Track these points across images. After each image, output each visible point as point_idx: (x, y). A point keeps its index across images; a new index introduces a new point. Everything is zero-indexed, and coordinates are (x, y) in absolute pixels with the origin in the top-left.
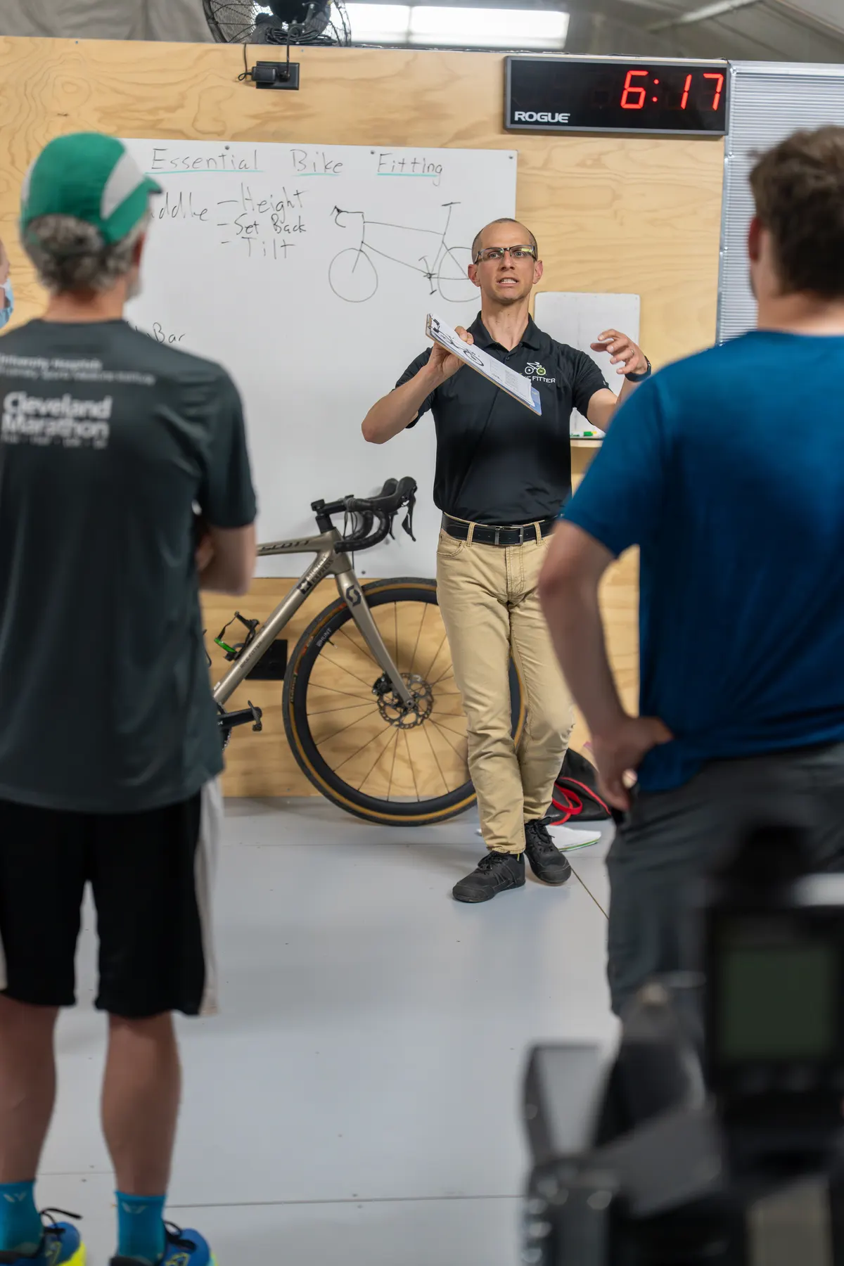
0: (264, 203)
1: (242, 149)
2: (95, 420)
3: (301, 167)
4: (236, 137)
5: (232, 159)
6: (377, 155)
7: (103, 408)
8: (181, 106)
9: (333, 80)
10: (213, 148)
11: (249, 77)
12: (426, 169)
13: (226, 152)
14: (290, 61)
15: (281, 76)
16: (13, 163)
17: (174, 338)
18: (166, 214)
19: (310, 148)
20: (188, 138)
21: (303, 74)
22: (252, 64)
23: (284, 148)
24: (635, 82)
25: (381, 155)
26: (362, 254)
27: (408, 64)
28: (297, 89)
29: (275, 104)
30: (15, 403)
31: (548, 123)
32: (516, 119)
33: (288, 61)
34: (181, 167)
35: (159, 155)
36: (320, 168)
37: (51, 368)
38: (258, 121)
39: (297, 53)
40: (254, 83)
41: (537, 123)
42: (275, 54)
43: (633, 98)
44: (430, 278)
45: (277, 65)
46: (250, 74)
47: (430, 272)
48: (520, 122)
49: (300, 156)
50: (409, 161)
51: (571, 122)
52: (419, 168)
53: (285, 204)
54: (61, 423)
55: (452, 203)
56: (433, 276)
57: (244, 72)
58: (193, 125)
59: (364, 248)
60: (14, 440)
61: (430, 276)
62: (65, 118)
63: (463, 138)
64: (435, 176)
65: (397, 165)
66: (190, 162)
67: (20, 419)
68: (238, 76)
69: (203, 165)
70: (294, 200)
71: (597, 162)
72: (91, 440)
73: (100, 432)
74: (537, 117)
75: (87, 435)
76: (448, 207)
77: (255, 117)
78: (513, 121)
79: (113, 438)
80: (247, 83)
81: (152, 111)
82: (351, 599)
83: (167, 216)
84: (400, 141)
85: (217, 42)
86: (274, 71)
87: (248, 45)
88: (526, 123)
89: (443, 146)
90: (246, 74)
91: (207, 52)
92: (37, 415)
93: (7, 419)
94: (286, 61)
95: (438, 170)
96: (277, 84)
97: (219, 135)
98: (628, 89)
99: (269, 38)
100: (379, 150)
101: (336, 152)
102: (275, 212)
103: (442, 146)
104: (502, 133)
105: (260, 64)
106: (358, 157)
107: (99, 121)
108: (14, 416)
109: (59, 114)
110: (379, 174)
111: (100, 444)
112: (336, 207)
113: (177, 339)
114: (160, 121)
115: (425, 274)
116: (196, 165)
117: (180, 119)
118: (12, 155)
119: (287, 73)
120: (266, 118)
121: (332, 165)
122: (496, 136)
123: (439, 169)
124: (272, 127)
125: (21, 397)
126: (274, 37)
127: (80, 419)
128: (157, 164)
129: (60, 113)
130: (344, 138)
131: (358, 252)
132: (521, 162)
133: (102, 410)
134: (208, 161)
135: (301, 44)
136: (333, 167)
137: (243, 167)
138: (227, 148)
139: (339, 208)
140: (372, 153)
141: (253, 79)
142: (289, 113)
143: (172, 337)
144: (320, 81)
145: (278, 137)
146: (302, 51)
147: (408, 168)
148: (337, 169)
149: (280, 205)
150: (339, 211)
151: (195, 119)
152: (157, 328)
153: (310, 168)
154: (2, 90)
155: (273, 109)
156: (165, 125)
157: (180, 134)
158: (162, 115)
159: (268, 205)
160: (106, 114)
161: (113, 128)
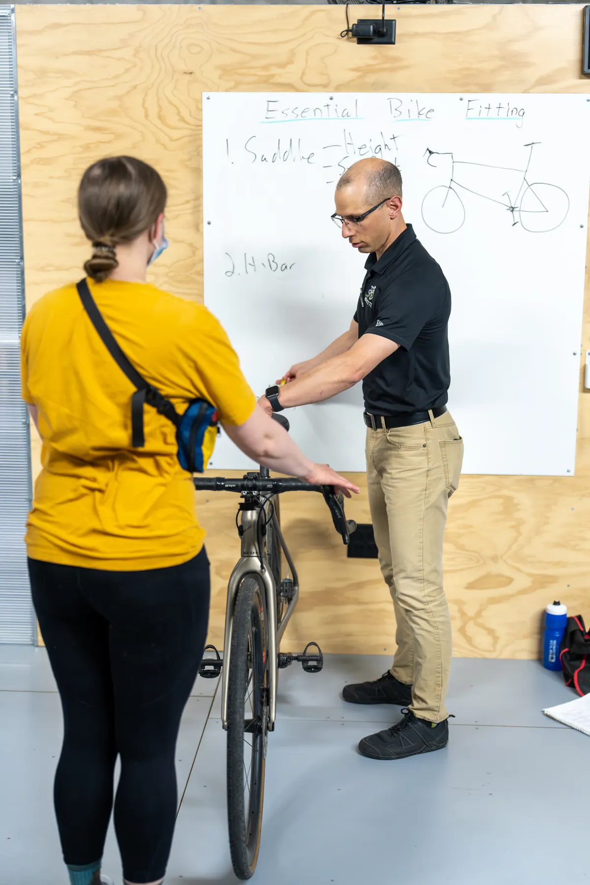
0: (365, 146)
1: (344, 99)
3: (397, 113)
4: (338, 89)
5: (336, 108)
6: (465, 101)
8: (290, 62)
9: (424, 35)
10: (319, 98)
11: (350, 33)
12: (510, 111)
13: (330, 102)
14: (385, 19)
15: (379, 31)
16: (146, 116)
17: (286, 267)
18: (278, 158)
19: (405, 97)
20: (297, 90)
21: (399, 30)
22: (353, 21)
23: (381, 97)
25: (469, 101)
26: (450, 190)
27: (494, 17)
28: (394, 43)
29: (374, 58)
33: (383, 18)
34: (291, 116)
35: (272, 106)
36: (414, 114)
38: (359, 74)
39: (391, 11)
40: (355, 39)
42: (373, 12)
44: (512, 211)
45: (375, 22)
46: (351, 31)
47: (513, 206)
49: (395, 104)
50: (494, 106)
52: (503, 112)
53: (383, 147)
55: (533, 143)
56: (515, 209)
57: (347, 29)
58: (301, 79)
59: (453, 185)
61: (512, 209)
62: (190, 75)
63: (545, 83)
64: (519, 119)
65: (483, 109)
66: (298, 112)
68: (340, 33)
69: (310, 114)
70: (391, 143)
76: (530, 146)
77: (356, 70)
78: (589, 67)
81: (265, 68)
83: (279, 160)
84: (486, 88)
86: (372, 27)
87: (349, 5)
89: (526, 91)
90: (348, 31)
91: (313, 13)
94: (381, 18)
95: (521, 113)
96: (376, 39)
97: (325, 87)
100: (467, 96)
101: (427, 100)
103: (523, 92)
104: (581, 78)
105: (361, 22)
106: (447, 104)
107: (220, 78)
109: (185, 73)
110: (466, 119)
112: (428, 149)
113: (288, 267)
114: (273, 76)
115: (509, 208)
116: (304, 115)
117: (291, 74)
118: (146, 110)
119: (383, 28)
120: (365, 71)
121: (424, 112)
122: (573, 80)
123: (522, 111)
124: (370, 79)
128: (270, 114)
129: (186, 71)
130: (435, 88)
131: (447, 189)
134: (315, 111)
135: (397, 3)
136: (426, 114)
137: (345, 115)
138: (331, 99)
139: (430, 149)
140: (461, 99)
141: (354, 36)
142: (387, 66)
144: (416, 35)
145: (377, 87)
146: (399, 9)
147: (493, 112)
148: (429, 115)
149: (378, 148)
150: (431, 152)
151: (303, 74)
152: (271, 259)
153: (405, 115)
154: (136, 52)
155: (370, 62)
156: (277, 80)
157: (289, 87)
158: (274, 70)
159: (368, 149)
160: (225, 71)
161: (232, 84)
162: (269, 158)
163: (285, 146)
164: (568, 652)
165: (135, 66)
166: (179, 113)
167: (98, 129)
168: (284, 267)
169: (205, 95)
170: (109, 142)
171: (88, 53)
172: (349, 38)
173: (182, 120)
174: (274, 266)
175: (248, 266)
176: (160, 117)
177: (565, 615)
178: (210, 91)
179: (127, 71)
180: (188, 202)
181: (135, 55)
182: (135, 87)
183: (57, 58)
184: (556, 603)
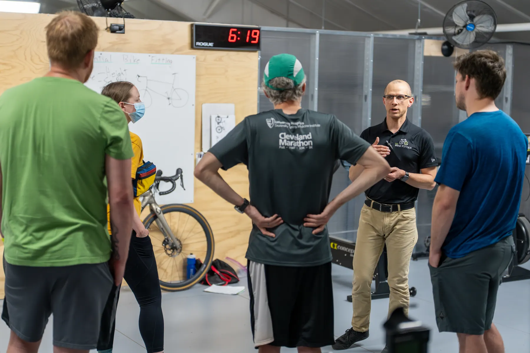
0: (114, 73)
1: (106, 54)
2: (308, 140)
3: (126, 61)
4: (103, 50)
5: (104, 58)
7: (309, 136)
11: (109, 29)
12: (167, 62)
13: (101, 55)
14: (122, 24)
15: (120, 29)
16: (26, 59)
19: (129, 54)
21: (126, 28)
22: (109, 24)
23: (120, 54)
24: (233, 33)
25: (152, 57)
26: (146, 92)
27: (160, 25)
28: (124, 33)
30: (283, 136)
31: (207, 46)
32: (197, 45)
36: (132, 61)
37: (291, 125)
38: (111, 45)
40: (110, 31)
41: (203, 46)
42: (117, 21)
43: (232, 38)
45: (119, 25)
47: (169, 97)
48: (198, 46)
49: (125, 57)
50: (161, 59)
51: (214, 46)
52: (164, 61)
53: (121, 74)
54: (297, 142)
57: (106, 27)
59: (147, 89)
60: (284, 148)
61: (169, 99)
63: (178, 51)
64: (170, 64)
65: (157, 60)
67: (285, 141)
68: (104, 29)
70: (124, 72)
71: (220, 59)
72: (308, 146)
73: (310, 143)
74: (203, 44)
75: (307, 145)
76: (174, 74)
77: (110, 43)
78: (196, 46)
79: (314, 145)
80: (108, 31)
82: (158, 212)
84: (158, 52)
86: (117, 27)
88: (200, 46)
89: (172, 53)
92: (290, 140)
93: (281, 141)
96: (117, 32)
98: (231, 35)
100: (152, 55)
101: (138, 56)
102: (118, 77)
104: (191, 49)
105: (112, 25)
106: (144, 57)
108: (283, 140)
110: (151, 64)
111: (311, 147)
115: (167, 98)
118: (26, 57)
119: (122, 28)
120: (114, 44)
122: (188, 50)
124: (116, 47)
125: (285, 134)
127: (303, 141)
130: (140, 51)
131: (145, 90)
132: (197, 59)
133: (309, 137)
136: (136, 61)
137: (107, 61)
140: (149, 56)
142: (122, 42)
144: (132, 31)
145: (118, 50)
147: (161, 61)
148: (138, 62)
149: (119, 75)
150: (139, 76)
153: (129, 61)
155: (116, 40)
159: (116, 75)
165: (21, 38)
166: (39, 58)
167: (4, 64)
170: (9, 70)
173: (41, 61)
176: (32, 60)
179: (17, 40)
181: (21, 33)
182: (21, 47)
184: (191, 254)
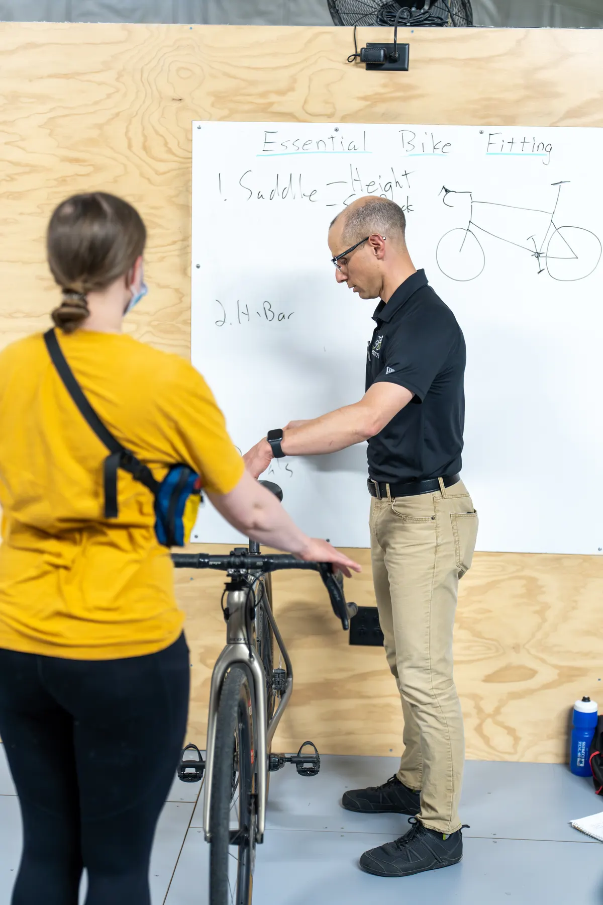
0: (373, 183)
1: (351, 131)
3: (409, 147)
4: (344, 119)
5: (342, 140)
6: (486, 135)
8: (291, 89)
9: (443, 60)
10: (324, 129)
11: (358, 59)
12: (536, 147)
13: (335, 134)
14: (397, 42)
15: (390, 56)
16: (130, 147)
17: (284, 316)
18: (276, 195)
19: (419, 129)
20: (298, 120)
21: (413, 55)
22: (362, 45)
23: (391, 129)
25: (490, 134)
26: (468, 232)
27: (519, 42)
28: (407, 70)
29: (385, 86)
33: (395, 41)
34: (292, 149)
35: (270, 138)
36: (429, 148)
38: (368, 103)
39: (405, 34)
40: (364, 65)
42: (383, 35)
44: (538, 257)
45: (385, 46)
46: (359, 55)
47: (539, 252)
49: (408, 137)
50: (518, 140)
52: (528, 147)
53: (393, 185)
55: (561, 182)
56: (541, 255)
57: (354, 53)
58: (303, 107)
59: (472, 227)
61: (538, 255)
62: (179, 102)
63: (574, 115)
64: (546, 155)
65: (506, 144)
66: (300, 144)
68: (347, 58)
69: (312, 147)
70: (402, 180)
76: (558, 185)
77: (365, 98)
80: (357, 65)
81: (264, 95)
83: (277, 198)
84: (509, 121)
85: (336, 25)
86: (382, 52)
87: (357, 27)
89: (553, 125)
90: (356, 55)
91: (317, 35)
94: (393, 42)
95: (548, 149)
96: (387, 65)
97: (330, 117)
99: (381, 20)
100: (488, 129)
101: (443, 132)
102: (384, 193)
103: (551, 126)
105: (371, 46)
106: (466, 137)
107: (213, 105)
109: (173, 99)
110: (487, 154)
112: (444, 187)
113: (286, 317)
114: (271, 104)
115: (534, 254)
116: (305, 147)
117: (291, 102)
118: (129, 140)
119: (395, 53)
120: (374, 100)
121: (440, 146)
123: (549, 147)
124: (381, 108)
126: (386, 18)
128: (268, 147)
129: (175, 98)
130: (453, 118)
131: (465, 232)
134: (317, 143)
135: (411, 26)
136: (442, 148)
137: (352, 148)
138: (336, 130)
139: (447, 187)
140: (481, 133)
141: (362, 61)
142: (398, 94)
143: (282, 316)
144: (431, 61)
145: (387, 118)
146: (412, 32)
147: (517, 147)
148: (446, 149)
149: (388, 186)
150: (447, 191)
151: (305, 102)
152: (267, 307)
153: (419, 149)
154: (119, 76)
155: (382, 90)
156: (276, 108)
157: (291, 117)
158: (273, 98)
159: (377, 186)
160: (219, 98)
161: (226, 112)
162: (267, 195)
163: (284, 182)
164: (599, 755)
165: (118, 91)
166: (166, 144)
167: (76, 161)
168: (281, 316)
169: (196, 124)
170: (88, 175)
171: (66, 76)
172: (357, 63)
173: (170, 151)
174: (270, 314)
175: (241, 314)
176: (145, 148)
177: (596, 713)
178: (201, 120)
179: (109, 96)
180: (174, 243)
181: (117, 79)
182: (118, 114)
183: (30, 81)
184: (586, 700)
